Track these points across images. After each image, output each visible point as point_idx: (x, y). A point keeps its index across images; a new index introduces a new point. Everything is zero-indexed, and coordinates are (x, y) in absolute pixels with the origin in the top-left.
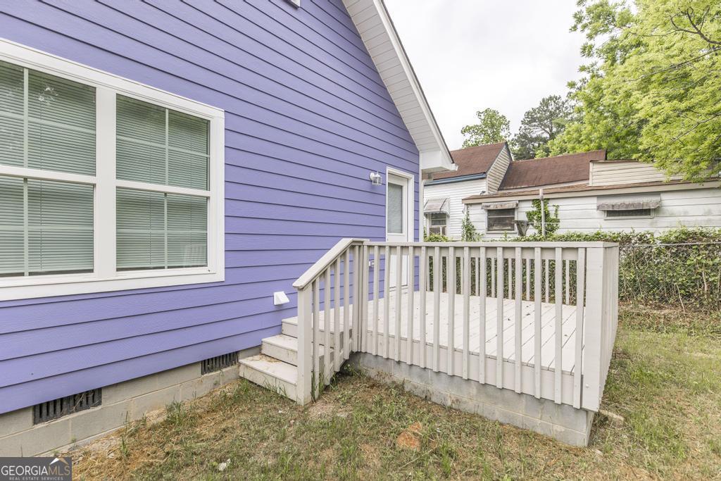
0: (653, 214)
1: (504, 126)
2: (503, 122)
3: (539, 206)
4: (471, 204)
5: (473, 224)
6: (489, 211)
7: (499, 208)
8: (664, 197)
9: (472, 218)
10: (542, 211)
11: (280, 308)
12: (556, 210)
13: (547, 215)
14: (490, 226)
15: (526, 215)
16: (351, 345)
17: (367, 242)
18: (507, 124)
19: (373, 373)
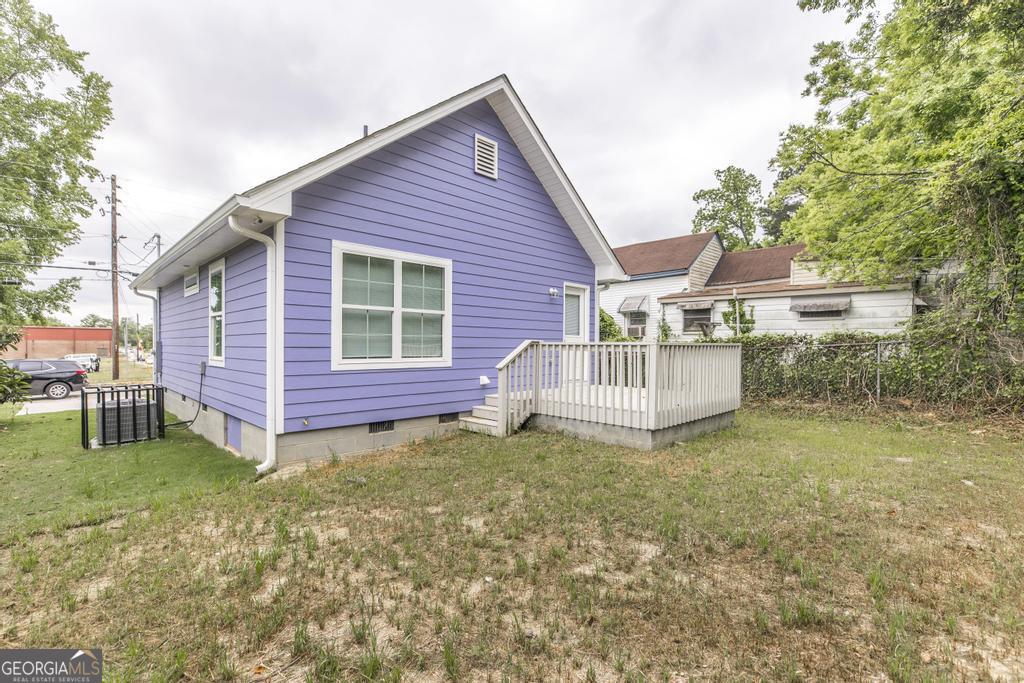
0: (843, 316)
1: (753, 188)
2: (752, 182)
3: (734, 306)
4: (667, 304)
5: (669, 324)
6: (686, 311)
7: (695, 308)
8: (855, 298)
9: (668, 319)
10: (737, 311)
11: (484, 387)
12: (752, 311)
13: (742, 315)
14: (687, 326)
15: (721, 315)
16: (531, 409)
17: (542, 342)
18: (757, 185)
19: (545, 427)
